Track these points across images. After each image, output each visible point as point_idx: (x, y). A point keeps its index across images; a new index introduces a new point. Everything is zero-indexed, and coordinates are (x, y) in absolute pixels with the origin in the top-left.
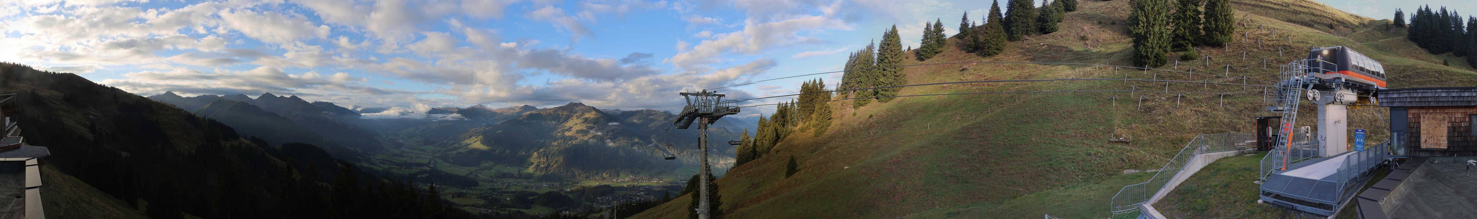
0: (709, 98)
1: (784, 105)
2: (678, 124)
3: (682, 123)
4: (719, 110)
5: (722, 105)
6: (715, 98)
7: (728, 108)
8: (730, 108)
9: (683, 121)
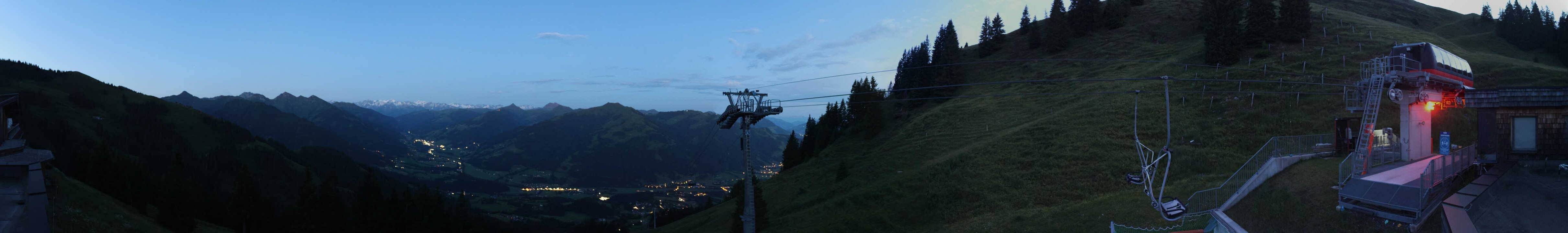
0: (751, 97)
1: (834, 105)
2: (721, 124)
3: (724, 123)
4: (761, 109)
5: (764, 105)
6: (758, 98)
7: (770, 107)
8: (772, 108)
9: (726, 121)
